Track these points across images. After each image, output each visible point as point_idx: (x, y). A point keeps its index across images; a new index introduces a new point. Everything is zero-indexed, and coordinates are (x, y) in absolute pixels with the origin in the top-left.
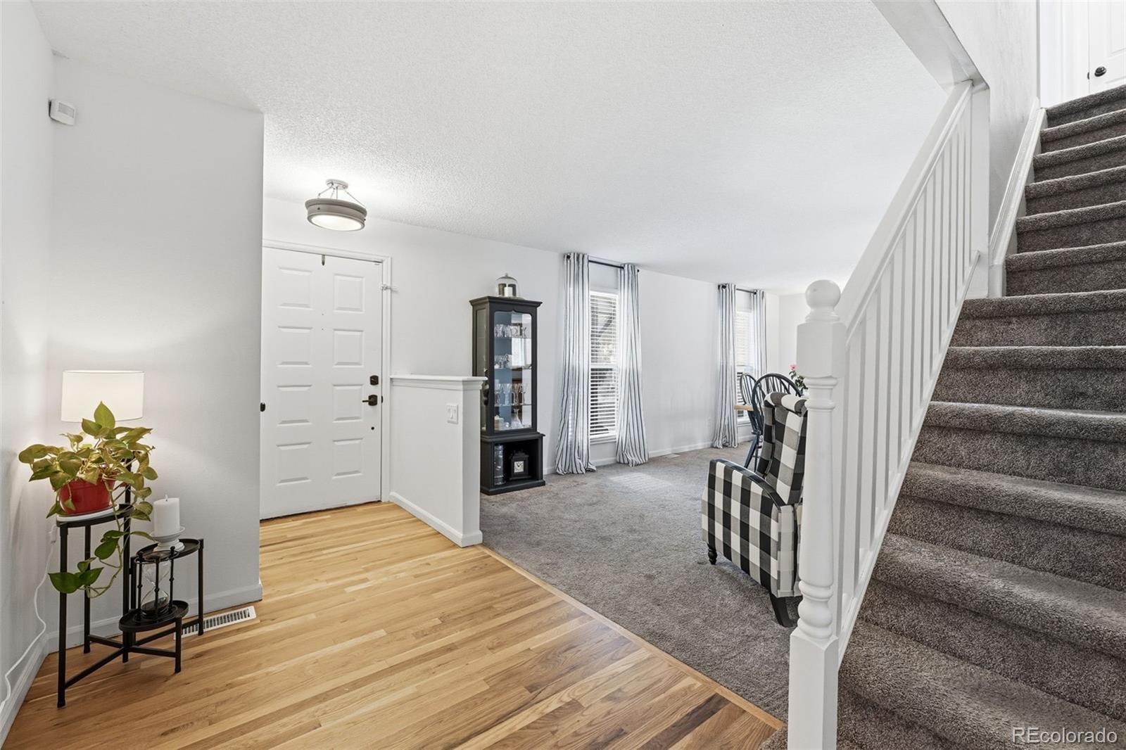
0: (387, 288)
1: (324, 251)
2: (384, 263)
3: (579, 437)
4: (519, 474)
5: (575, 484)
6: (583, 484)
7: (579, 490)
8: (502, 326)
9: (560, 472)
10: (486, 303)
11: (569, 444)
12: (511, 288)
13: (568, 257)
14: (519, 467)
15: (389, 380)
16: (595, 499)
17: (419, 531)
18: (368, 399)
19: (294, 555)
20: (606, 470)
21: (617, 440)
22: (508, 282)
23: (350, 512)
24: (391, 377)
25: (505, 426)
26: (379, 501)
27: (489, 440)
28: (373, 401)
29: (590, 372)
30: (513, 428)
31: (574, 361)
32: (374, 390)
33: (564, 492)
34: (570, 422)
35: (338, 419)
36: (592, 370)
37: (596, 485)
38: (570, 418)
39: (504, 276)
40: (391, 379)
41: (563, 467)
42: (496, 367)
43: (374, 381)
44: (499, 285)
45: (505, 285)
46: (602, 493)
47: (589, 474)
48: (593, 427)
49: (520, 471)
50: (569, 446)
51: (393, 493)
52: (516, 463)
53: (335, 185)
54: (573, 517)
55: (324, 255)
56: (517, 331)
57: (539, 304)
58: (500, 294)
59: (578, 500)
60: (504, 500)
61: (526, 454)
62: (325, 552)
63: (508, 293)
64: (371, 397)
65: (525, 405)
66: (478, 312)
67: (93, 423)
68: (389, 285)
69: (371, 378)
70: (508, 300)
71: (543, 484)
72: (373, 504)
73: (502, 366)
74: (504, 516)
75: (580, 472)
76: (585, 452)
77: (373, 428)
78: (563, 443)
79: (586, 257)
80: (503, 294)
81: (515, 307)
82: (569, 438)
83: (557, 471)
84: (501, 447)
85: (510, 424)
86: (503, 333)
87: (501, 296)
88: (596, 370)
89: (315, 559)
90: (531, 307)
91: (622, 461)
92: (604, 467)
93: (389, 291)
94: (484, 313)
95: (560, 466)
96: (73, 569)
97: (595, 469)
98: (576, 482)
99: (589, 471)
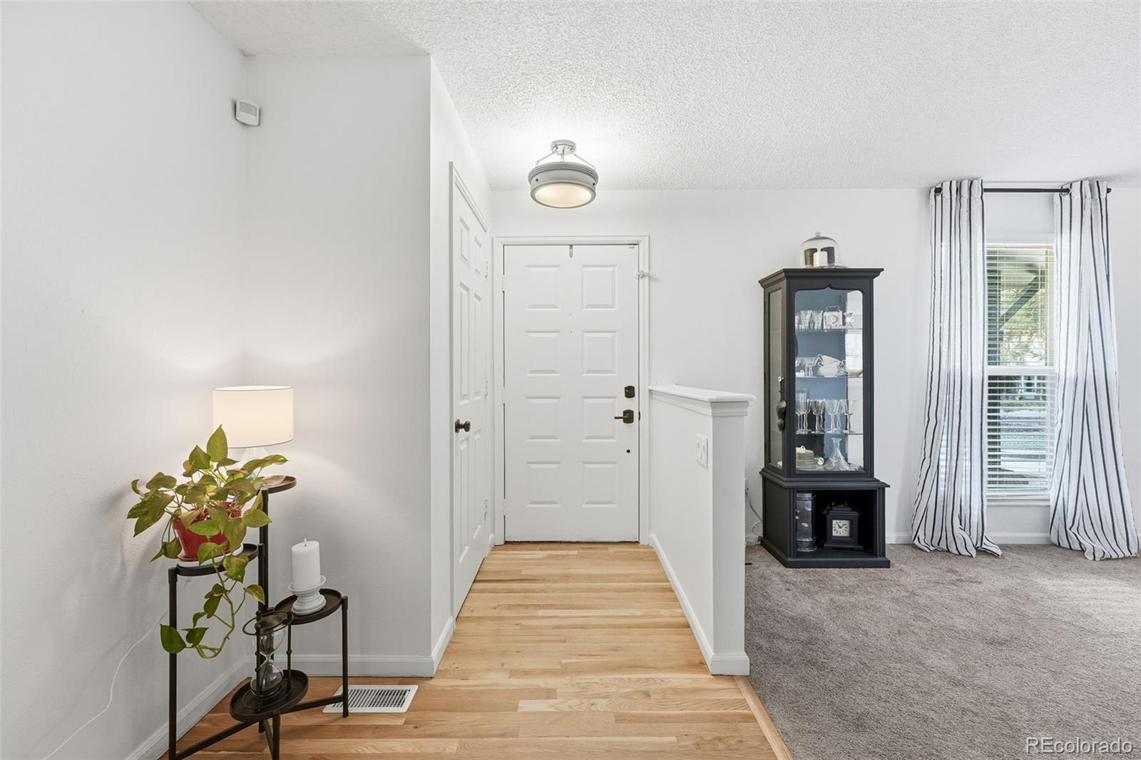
0: (643, 276)
1: (571, 240)
2: (641, 244)
3: (962, 490)
4: (840, 540)
5: (954, 577)
6: (971, 581)
7: (963, 594)
8: (809, 312)
9: (922, 545)
10: (781, 280)
11: (940, 499)
12: (825, 253)
13: (938, 191)
14: (840, 528)
15: (647, 391)
16: (1003, 631)
17: (662, 612)
18: (622, 415)
19: (510, 607)
20: (1025, 558)
21: (1052, 503)
22: (819, 245)
23: (599, 551)
24: (652, 388)
25: (816, 462)
26: (637, 542)
27: (786, 485)
28: (628, 417)
29: (986, 381)
30: (829, 469)
31: (952, 363)
32: (630, 404)
33: (930, 593)
34: (942, 463)
35: (589, 438)
36: (990, 378)
37: (1004, 592)
38: (943, 457)
39: (814, 236)
40: (650, 391)
41: (929, 534)
42: (799, 375)
43: (630, 392)
44: (806, 251)
45: (815, 250)
46: (1022, 615)
47: (985, 560)
48: (994, 476)
49: (843, 535)
50: (940, 504)
51: (653, 536)
52: (834, 522)
53: (561, 148)
54: (950, 667)
55: (571, 246)
56: (837, 319)
57: (877, 272)
58: (806, 264)
59: (960, 623)
60: (808, 582)
61: (853, 510)
62: (540, 613)
63: (820, 261)
64: (625, 413)
65: (852, 433)
66: (771, 295)
67: (204, 453)
68: (646, 271)
69: (626, 388)
70: (821, 270)
71: (887, 564)
72: (630, 546)
73: (811, 373)
74: (800, 622)
75: (964, 552)
76: (975, 519)
77: (628, 451)
78: (928, 499)
79: (976, 184)
80: (812, 263)
81: (831, 281)
82: (941, 489)
83: (916, 542)
84: (808, 496)
85: (826, 460)
86: (812, 322)
87: (809, 266)
88: (1000, 378)
89: (524, 623)
90: (863, 279)
91: (1065, 544)
92: (1021, 548)
93: (647, 278)
94: (779, 297)
95: (921, 534)
96: (184, 624)
97: (999, 552)
98: (955, 572)
99: (982, 552)
